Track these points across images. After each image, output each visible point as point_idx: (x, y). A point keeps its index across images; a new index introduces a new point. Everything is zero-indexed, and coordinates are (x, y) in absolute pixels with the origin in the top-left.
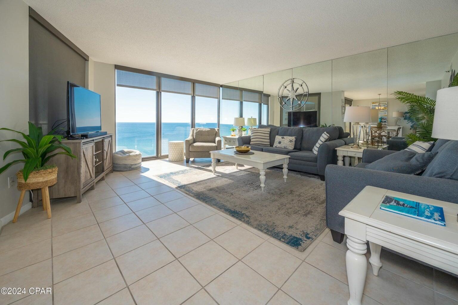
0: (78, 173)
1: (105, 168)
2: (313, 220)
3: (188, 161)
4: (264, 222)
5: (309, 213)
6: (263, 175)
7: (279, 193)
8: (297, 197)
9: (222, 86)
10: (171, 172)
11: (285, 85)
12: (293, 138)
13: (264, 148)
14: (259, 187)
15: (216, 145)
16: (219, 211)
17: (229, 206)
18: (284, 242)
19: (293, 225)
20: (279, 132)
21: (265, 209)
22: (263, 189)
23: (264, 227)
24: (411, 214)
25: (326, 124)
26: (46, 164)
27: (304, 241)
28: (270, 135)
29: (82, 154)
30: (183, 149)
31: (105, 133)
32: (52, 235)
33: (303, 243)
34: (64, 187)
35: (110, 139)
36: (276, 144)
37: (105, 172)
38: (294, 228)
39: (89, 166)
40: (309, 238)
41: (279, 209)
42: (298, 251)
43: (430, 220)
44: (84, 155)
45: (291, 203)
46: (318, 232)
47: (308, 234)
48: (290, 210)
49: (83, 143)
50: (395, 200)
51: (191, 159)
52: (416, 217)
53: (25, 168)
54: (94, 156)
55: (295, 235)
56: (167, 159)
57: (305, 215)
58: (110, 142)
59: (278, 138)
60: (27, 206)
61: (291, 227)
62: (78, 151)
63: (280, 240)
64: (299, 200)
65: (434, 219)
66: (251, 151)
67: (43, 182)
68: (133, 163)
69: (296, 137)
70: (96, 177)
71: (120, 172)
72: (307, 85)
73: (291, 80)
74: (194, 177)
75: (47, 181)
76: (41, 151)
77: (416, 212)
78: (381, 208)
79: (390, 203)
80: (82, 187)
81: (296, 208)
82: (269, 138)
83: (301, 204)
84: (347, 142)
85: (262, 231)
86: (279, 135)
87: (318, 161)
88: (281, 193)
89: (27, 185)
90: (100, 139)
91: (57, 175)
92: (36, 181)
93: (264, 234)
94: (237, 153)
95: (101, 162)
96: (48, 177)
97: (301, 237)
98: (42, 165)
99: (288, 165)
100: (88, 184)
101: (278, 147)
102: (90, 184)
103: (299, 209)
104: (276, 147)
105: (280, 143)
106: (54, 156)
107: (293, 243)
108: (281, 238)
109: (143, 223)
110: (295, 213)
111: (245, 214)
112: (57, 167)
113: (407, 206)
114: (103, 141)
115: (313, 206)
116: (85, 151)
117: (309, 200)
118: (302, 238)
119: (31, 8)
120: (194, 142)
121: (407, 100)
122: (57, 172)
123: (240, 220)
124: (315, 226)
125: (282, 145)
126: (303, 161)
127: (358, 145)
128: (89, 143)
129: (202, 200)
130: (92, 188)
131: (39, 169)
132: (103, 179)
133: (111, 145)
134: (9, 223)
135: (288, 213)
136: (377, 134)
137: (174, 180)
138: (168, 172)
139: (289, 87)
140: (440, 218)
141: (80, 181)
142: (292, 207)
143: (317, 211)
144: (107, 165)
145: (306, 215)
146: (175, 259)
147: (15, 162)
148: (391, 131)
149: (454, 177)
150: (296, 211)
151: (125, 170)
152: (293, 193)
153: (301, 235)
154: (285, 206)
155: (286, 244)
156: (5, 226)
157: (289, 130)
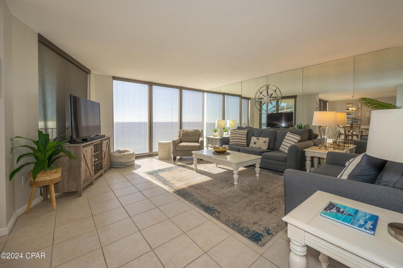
0: (79, 172)
1: (104, 166)
2: (276, 217)
3: (175, 159)
4: (232, 218)
5: (273, 210)
6: (237, 174)
7: (251, 191)
8: (266, 195)
9: (206, 92)
10: (159, 169)
11: (261, 90)
12: (267, 139)
13: (241, 148)
14: (233, 184)
15: (199, 145)
16: (194, 207)
17: (204, 202)
18: (246, 237)
19: (257, 222)
20: (255, 133)
21: (235, 205)
22: (236, 186)
23: (231, 222)
24: (345, 222)
25: (301, 125)
26: (52, 165)
27: (265, 237)
28: (247, 137)
29: (82, 156)
30: (170, 148)
31: (104, 136)
32: (55, 225)
33: (264, 238)
34: (68, 183)
35: (108, 141)
36: (252, 145)
37: (104, 169)
38: (258, 224)
39: (88, 166)
40: (269, 234)
41: (248, 206)
42: (257, 246)
43: (361, 229)
44: (84, 156)
45: (260, 200)
46: (279, 229)
47: (269, 230)
48: (257, 207)
49: (83, 146)
50: (337, 207)
51: (178, 157)
52: (349, 225)
53: (34, 169)
54: (93, 157)
55: (257, 231)
56: (157, 157)
57: (269, 212)
58: (108, 144)
59: (254, 139)
60: (38, 200)
61: (255, 223)
62: (79, 154)
63: (243, 235)
64: (267, 198)
65: (366, 229)
66: (228, 151)
67: (49, 180)
68: (127, 161)
69: (269, 138)
70: (95, 175)
71: (117, 169)
72: (280, 91)
73: (266, 86)
74: (178, 174)
75: (52, 179)
76: (48, 154)
77: (351, 220)
78: (321, 215)
79: (331, 210)
80: (82, 183)
81: (263, 205)
82: (246, 139)
83: (268, 201)
84: (317, 143)
85: (229, 226)
86: (255, 137)
87: (288, 161)
88: (252, 191)
89: (37, 182)
90: (99, 141)
91: (61, 174)
92: (44, 179)
93: (231, 229)
94: (215, 153)
95: (100, 161)
96: (54, 176)
97: (262, 233)
98: (49, 166)
99: (260, 164)
100: (88, 180)
101: (254, 148)
102: (90, 180)
103: (265, 206)
104: (252, 147)
105: (255, 143)
106: (59, 158)
107: (254, 238)
108: (244, 234)
109: (129, 216)
110: (261, 210)
111: (216, 209)
112: (61, 167)
113: (346, 213)
114: (101, 143)
115: (279, 203)
116: (84, 153)
117: (276, 197)
118: (264, 234)
119: (40, 34)
120: (181, 142)
121: (373, 105)
122: (61, 172)
123: (212, 215)
124: (277, 222)
125: (257, 146)
126: (274, 161)
127: (326, 147)
128: (88, 146)
129: (182, 196)
130: (91, 184)
131: (46, 169)
132: (101, 175)
133: (108, 145)
134: (23, 214)
135: (255, 209)
136: (350, 134)
137: (161, 176)
138: (156, 169)
139: (265, 93)
140: (371, 227)
141: (80, 179)
142: (259, 204)
143: (281, 208)
144: (105, 163)
145: (271, 212)
146: (151, 250)
147: (27, 164)
148: (364, 130)
149: (396, 186)
150: (263, 208)
151: (120, 167)
152: (263, 190)
153: (263, 231)
154: (254, 203)
155: (248, 239)
156: (20, 216)
157: (264, 131)
